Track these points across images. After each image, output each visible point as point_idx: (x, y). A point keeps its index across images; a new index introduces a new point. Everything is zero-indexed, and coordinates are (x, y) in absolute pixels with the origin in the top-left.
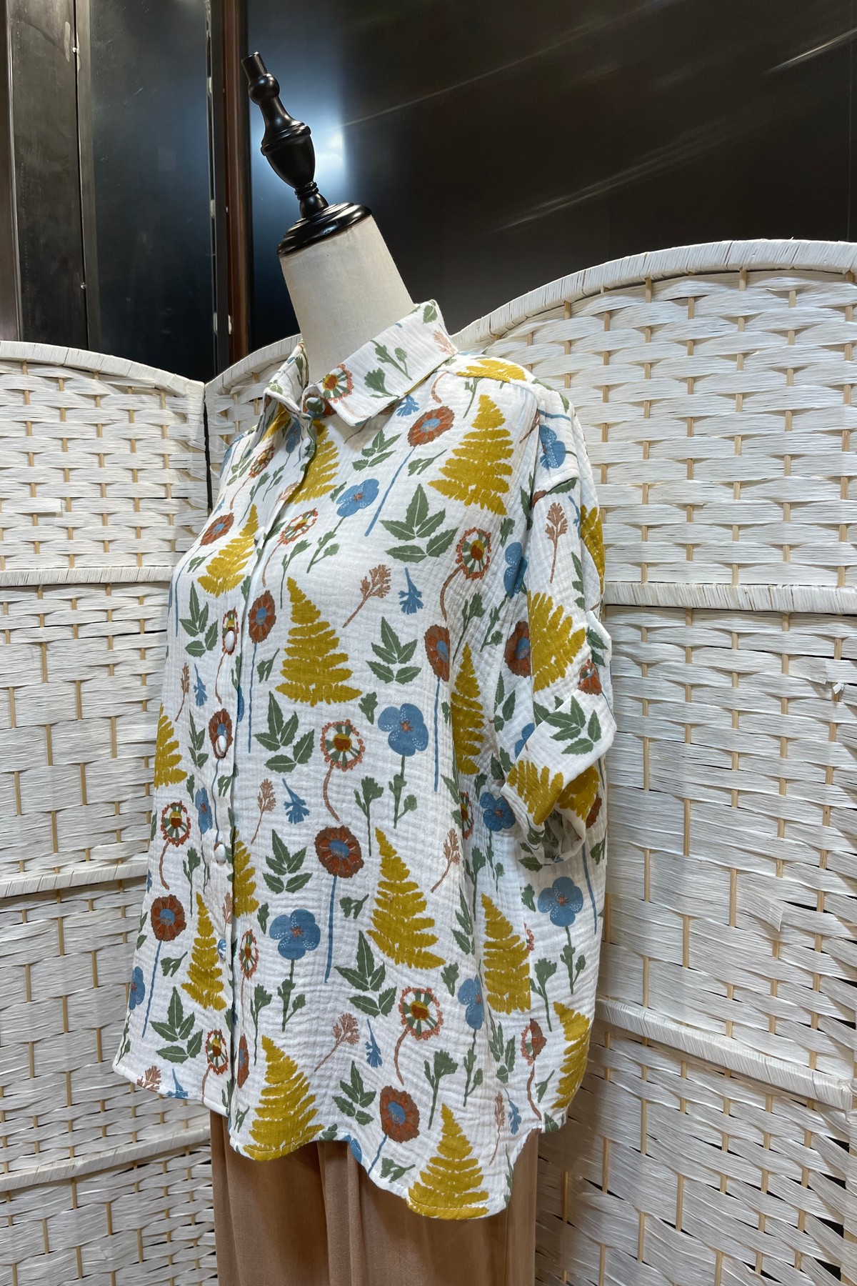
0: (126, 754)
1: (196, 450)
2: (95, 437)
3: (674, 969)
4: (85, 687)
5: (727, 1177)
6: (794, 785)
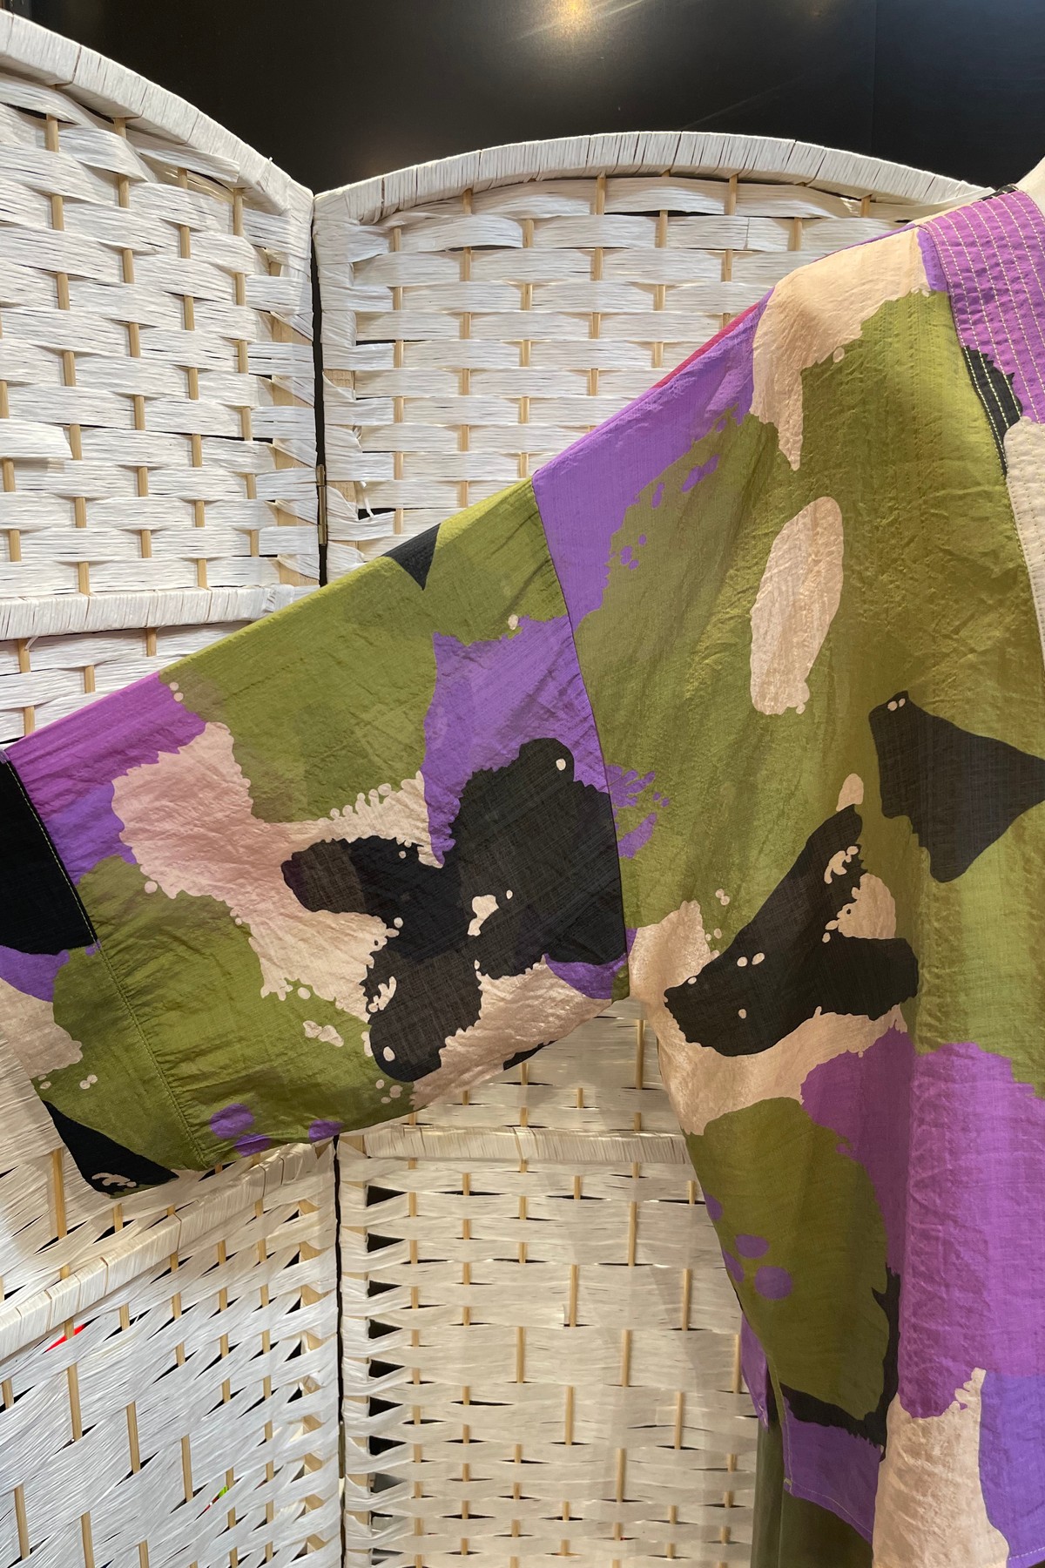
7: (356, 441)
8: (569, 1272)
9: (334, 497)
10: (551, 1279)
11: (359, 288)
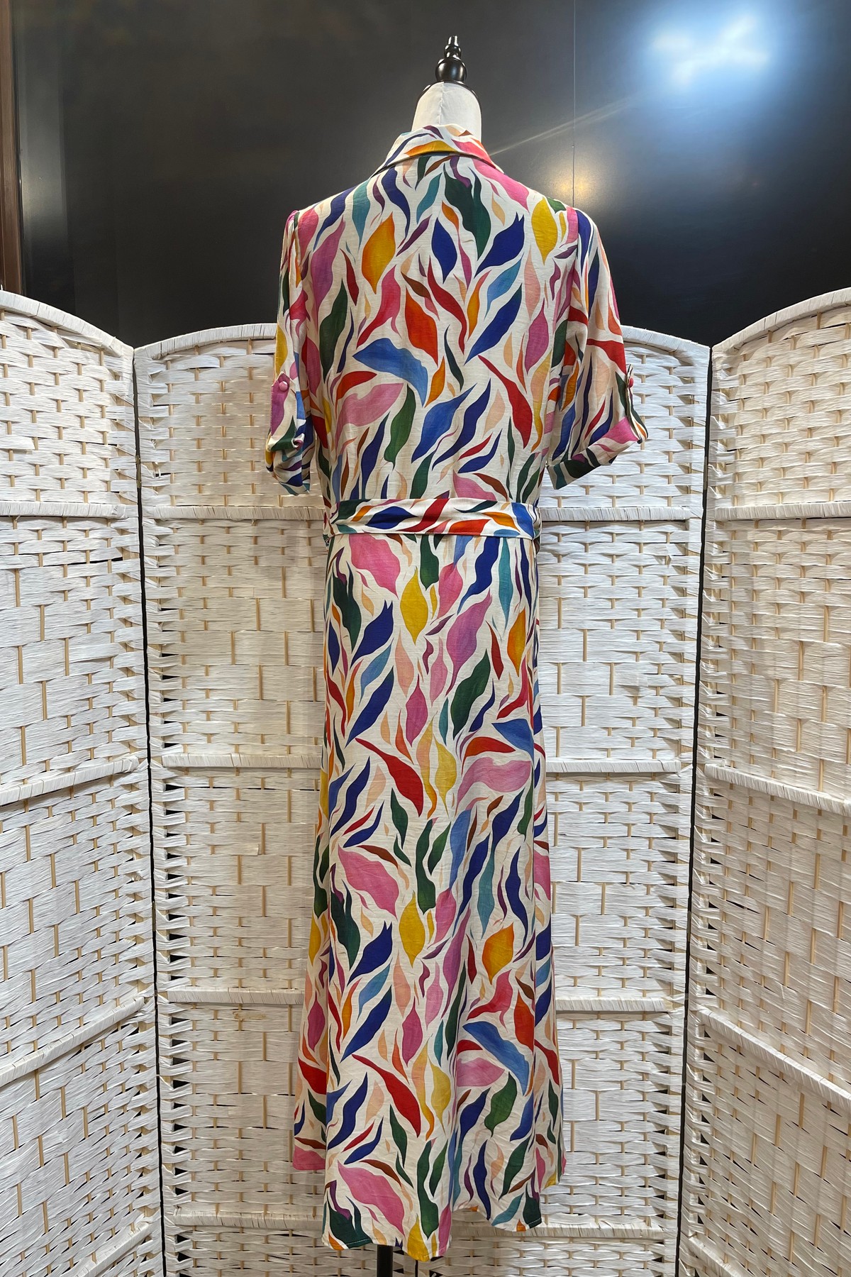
0: (75, 672)
1: (128, 403)
2: (53, 384)
3: (577, 730)
4: (48, 611)
5: (609, 838)
6: (645, 611)
7: (152, 445)
8: (261, 828)
9: (144, 468)
10: (252, 830)
11: (155, 384)
